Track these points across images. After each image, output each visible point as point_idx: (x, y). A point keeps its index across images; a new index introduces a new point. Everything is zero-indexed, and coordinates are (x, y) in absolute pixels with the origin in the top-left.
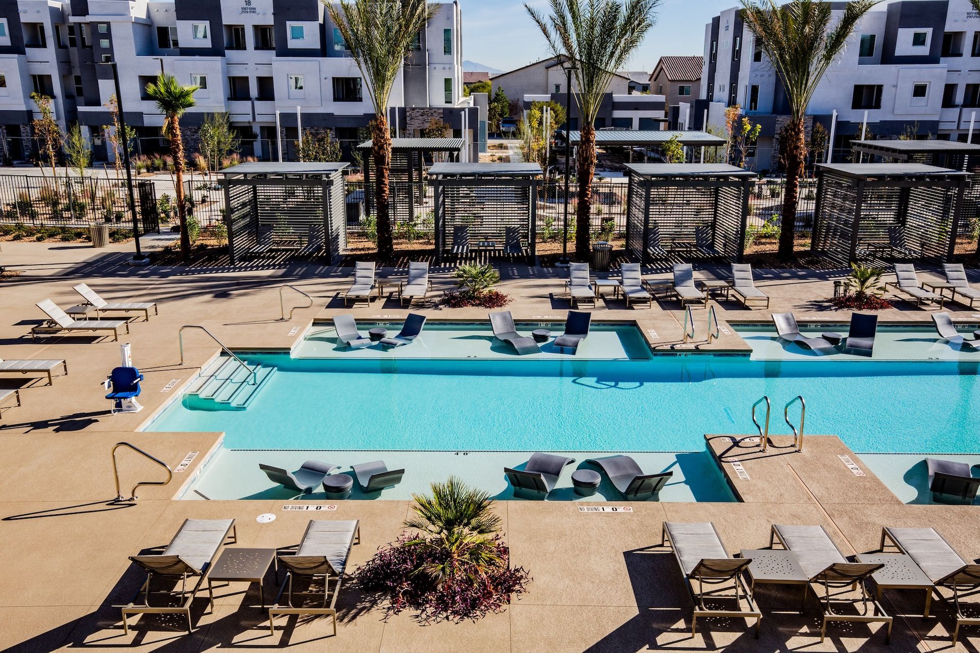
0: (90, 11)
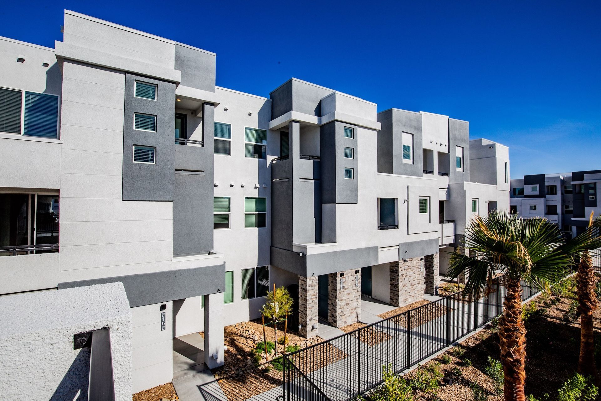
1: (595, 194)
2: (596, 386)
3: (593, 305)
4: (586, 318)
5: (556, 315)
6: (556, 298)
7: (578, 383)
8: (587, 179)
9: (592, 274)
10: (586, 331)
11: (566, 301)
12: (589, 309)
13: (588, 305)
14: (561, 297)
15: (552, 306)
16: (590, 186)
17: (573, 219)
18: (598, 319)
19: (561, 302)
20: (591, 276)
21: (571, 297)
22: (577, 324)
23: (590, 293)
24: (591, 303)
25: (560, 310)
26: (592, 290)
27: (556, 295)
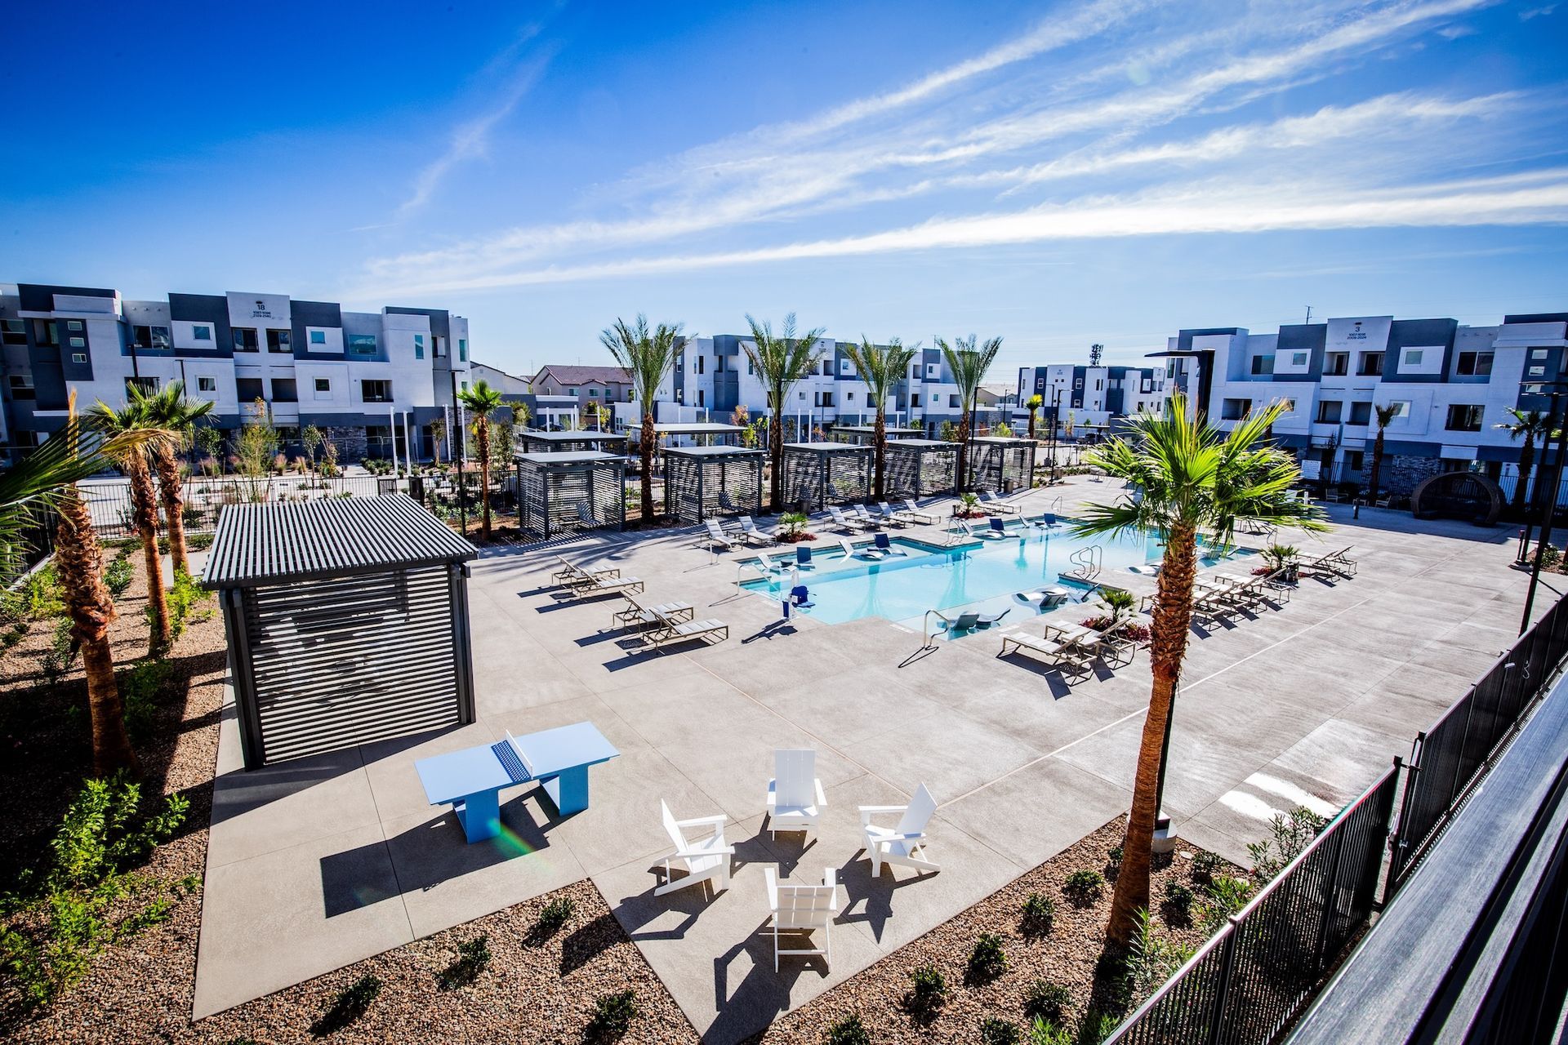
0: (56, 307)
1: (86, 349)
2: (133, 784)
3: (104, 612)
4: (93, 648)
5: (22, 671)
6: (16, 628)
7: (92, 800)
8: (63, 308)
9: (91, 541)
10: (98, 677)
11: (44, 625)
12: (97, 624)
13: (94, 616)
14: (30, 620)
15: (8, 650)
16: (71, 326)
17: (37, 413)
18: (126, 641)
19: (32, 634)
20: (90, 547)
21: (58, 613)
22: (78, 671)
23: (95, 588)
24: (99, 609)
25: (34, 653)
26: (99, 580)
27: (17, 620)
